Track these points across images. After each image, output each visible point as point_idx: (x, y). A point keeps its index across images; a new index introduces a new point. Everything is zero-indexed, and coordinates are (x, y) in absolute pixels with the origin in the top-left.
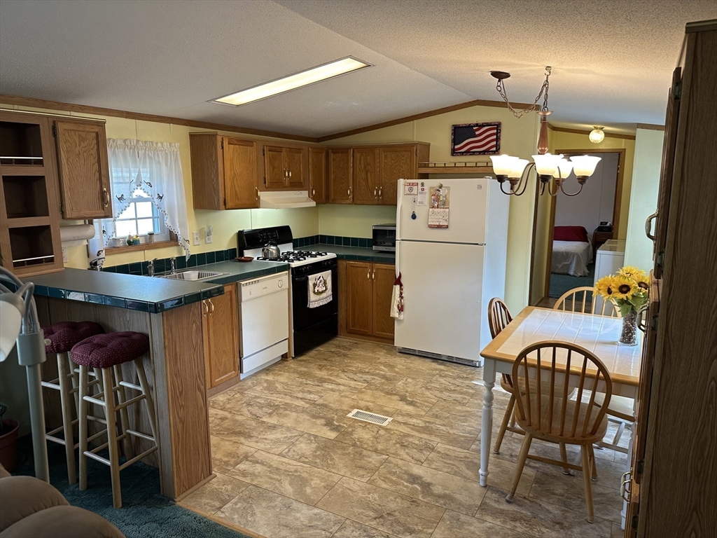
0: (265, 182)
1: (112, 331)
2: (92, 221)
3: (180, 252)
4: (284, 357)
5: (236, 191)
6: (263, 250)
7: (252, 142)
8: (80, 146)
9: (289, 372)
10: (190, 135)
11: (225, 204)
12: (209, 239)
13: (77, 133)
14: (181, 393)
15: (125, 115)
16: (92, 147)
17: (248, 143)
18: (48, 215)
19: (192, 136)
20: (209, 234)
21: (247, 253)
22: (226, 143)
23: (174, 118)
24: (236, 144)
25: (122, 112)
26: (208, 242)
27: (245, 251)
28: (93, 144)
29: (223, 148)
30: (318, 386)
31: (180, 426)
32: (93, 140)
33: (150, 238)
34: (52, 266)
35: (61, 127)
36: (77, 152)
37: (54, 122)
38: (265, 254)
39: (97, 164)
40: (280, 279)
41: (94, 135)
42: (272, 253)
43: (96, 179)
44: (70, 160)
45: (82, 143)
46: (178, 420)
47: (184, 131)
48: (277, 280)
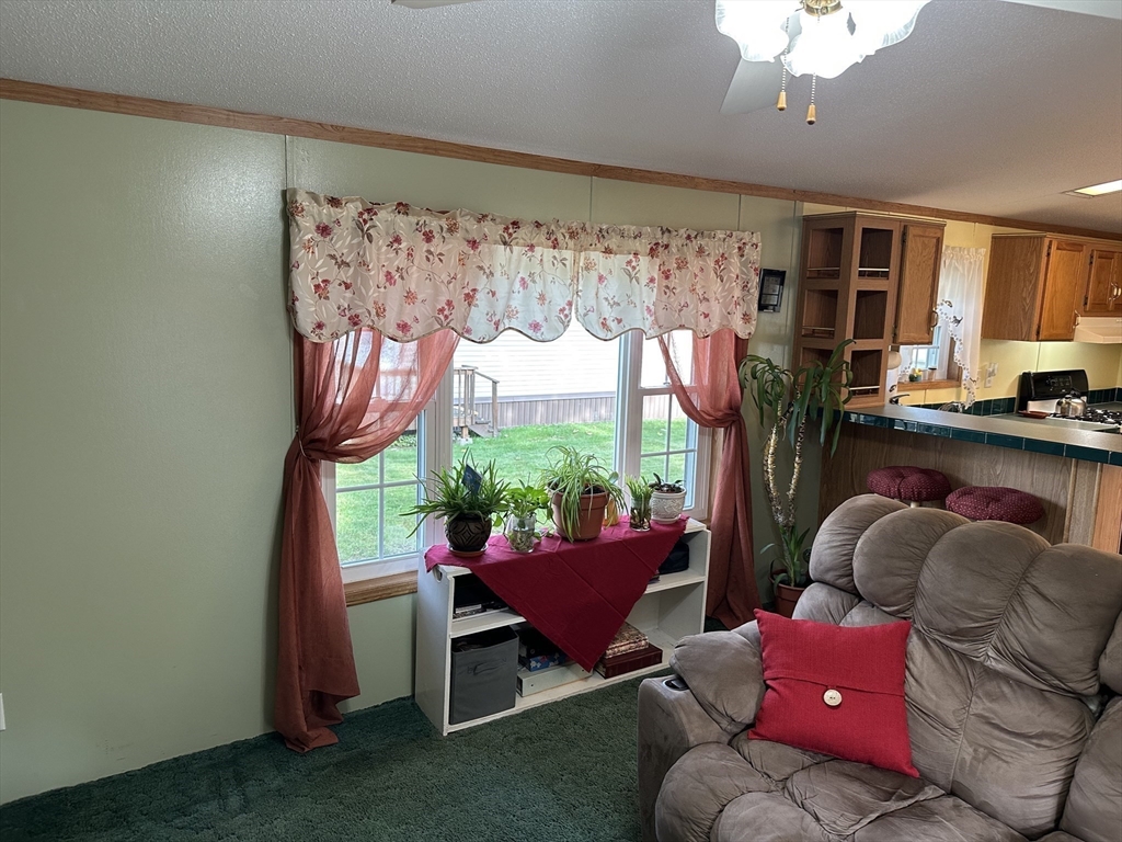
0: (1086, 304)
1: (964, 485)
2: (899, 347)
3: (959, 396)
5: (1053, 315)
6: (1059, 404)
7: (1082, 246)
8: (921, 255)
10: (993, 238)
11: (1038, 333)
12: (991, 382)
13: (922, 238)
16: (930, 256)
17: (1077, 247)
18: (883, 337)
19: (996, 239)
20: (991, 374)
21: (1033, 406)
22: (1054, 247)
24: (1064, 249)
26: (988, 385)
27: (1030, 402)
28: (932, 252)
29: (1049, 254)
32: (933, 247)
33: (930, 375)
34: (874, 399)
35: (912, 231)
36: (918, 263)
37: (905, 227)
39: (931, 277)
41: (936, 241)
42: (1075, 409)
43: (928, 296)
45: (924, 251)
47: (987, 231)
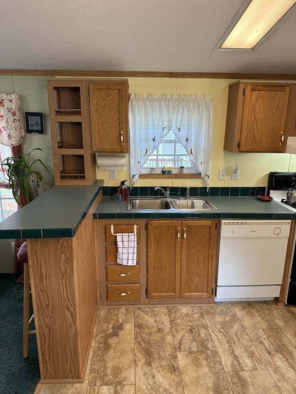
4: (276, 300)
5: (254, 136)
7: (284, 87)
8: (106, 100)
9: (263, 318)
10: (229, 87)
11: (239, 146)
12: (235, 176)
13: (104, 91)
14: (47, 306)
15: (168, 75)
16: (115, 101)
17: (278, 88)
18: (83, 148)
20: (235, 171)
22: (248, 90)
23: (214, 73)
24: (262, 90)
25: (166, 73)
27: (272, 191)
28: (116, 99)
29: (244, 94)
30: (269, 353)
31: (46, 331)
32: (116, 95)
33: (181, 170)
34: (84, 181)
35: (92, 88)
36: (104, 105)
38: (288, 197)
39: (118, 114)
40: (277, 226)
41: (117, 91)
43: (116, 124)
44: (99, 111)
45: (108, 98)
46: (44, 326)
48: (273, 226)
